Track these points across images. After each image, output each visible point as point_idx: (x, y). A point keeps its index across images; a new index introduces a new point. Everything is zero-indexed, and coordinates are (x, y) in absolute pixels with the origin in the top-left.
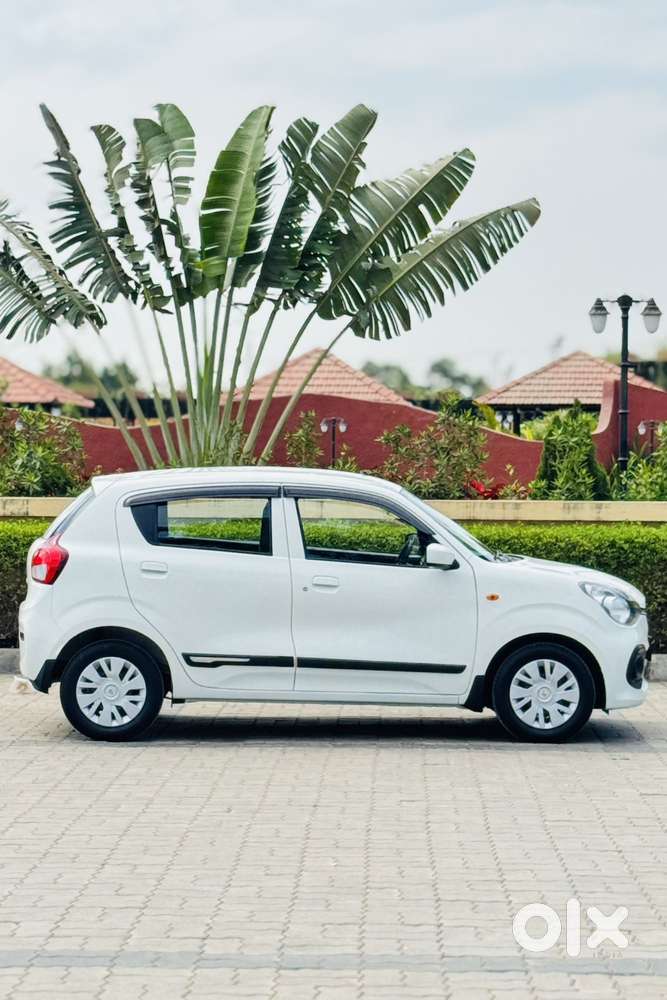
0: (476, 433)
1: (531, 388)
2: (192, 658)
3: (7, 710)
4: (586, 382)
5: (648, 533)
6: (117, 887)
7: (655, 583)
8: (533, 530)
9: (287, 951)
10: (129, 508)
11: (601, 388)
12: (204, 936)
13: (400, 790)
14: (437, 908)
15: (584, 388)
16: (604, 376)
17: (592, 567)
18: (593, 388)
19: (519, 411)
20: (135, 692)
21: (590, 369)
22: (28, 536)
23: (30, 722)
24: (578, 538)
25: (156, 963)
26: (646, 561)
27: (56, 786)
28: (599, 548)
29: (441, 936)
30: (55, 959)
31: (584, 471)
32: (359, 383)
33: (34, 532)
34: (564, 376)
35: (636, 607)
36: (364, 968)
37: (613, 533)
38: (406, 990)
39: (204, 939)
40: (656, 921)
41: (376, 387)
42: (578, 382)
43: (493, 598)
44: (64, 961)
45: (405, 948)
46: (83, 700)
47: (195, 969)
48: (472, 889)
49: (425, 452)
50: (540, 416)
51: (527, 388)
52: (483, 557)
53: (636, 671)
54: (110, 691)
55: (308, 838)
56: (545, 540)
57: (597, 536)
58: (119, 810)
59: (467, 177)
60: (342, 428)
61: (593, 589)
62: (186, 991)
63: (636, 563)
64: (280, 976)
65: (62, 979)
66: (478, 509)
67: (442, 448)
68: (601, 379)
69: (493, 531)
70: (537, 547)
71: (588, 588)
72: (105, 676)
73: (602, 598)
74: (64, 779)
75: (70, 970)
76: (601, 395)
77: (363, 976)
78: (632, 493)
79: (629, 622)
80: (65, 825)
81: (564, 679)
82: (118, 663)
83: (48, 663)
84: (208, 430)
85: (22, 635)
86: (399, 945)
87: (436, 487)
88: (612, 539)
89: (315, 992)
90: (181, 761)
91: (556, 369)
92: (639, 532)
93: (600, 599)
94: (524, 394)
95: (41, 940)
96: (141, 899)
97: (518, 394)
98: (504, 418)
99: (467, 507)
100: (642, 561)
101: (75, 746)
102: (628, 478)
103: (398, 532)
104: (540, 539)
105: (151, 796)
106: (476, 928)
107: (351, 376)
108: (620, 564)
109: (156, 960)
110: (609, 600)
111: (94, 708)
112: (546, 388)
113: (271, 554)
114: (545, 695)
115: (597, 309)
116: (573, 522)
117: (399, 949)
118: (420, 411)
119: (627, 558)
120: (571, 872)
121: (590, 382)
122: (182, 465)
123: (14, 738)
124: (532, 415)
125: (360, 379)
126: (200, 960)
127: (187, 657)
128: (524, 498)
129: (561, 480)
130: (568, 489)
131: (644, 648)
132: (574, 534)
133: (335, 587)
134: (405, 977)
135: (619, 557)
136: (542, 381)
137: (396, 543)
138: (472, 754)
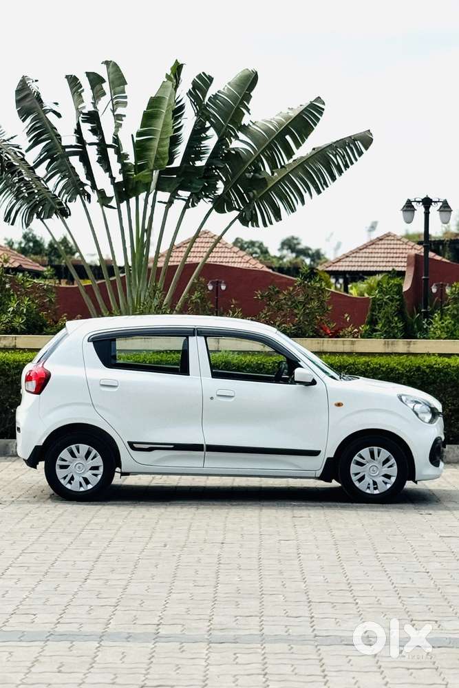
0: (323, 292)
1: (357, 259)
2: (134, 445)
3: (5, 481)
4: (395, 255)
5: (443, 361)
6: (97, 593)
7: (447, 397)
8: (364, 359)
9: (214, 633)
10: (92, 343)
11: (406, 260)
12: (158, 623)
13: (279, 533)
14: (310, 606)
15: (394, 260)
16: (407, 251)
17: (404, 384)
18: (400, 260)
19: (347, 276)
20: (96, 468)
21: (398, 246)
22: (16, 362)
23: (23, 489)
24: (395, 365)
25: (129, 639)
26: (441, 381)
27: (47, 530)
28: (409, 371)
29: (313, 624)
30: (63, 637)
31: (396, 319)
32: (235, 255)
33: (21, 359)
34: (380, 251)
35: (436, 411)
36: (265, 643)
37: (418, 361)
38: (294, 656)
39: (158, 625)
40: (454, 615)
41: (248, 258)
42: (389, 255)
43: (339, 405)
44: (70, 637)
45: (290, 631)
46: (60, 473)
47: (155, 643)
48: (331, 595)
49: (287, 305)
50: (363, 279)
51: (354, 259)
52: (332, 377)
53: (436, 455)
54: (79, 467)
55: (220, 563)
56: (372, 366)
57: (408, 363)
58: (91, 545)
59: (319, 117)
60: (223, 287)
61: (407, 399)
62: (151, 656)
63: (434, 382)
64: (210, 647)
65: (69, 648)
66: (325, 344)
67: (299, 302)
68: (406, 253)
69: (336, 360)
70: (366, 370)
71: (404, 398)
72: (76, 457)
73: (413, 405)
74: (51, 525)
75: (74, 643)
76: (406, 264)
77: (264, 647)
78: (431, 334)
79: (431, 422)
80: (57, 555)
81: (387, 460)
82: (84, 448)
83: (37, 448)
84: (139, 289)
85: (19, 429)
86: (286, 629)
87: (296, 329)
88: (417, 365)
89: (235, 656)
90: (129, 514)
91: (373, 246)
92: (436, 361)
93: (411, 405)
94: (351, 264)
95: (53, 626)
96: (115, 600)
97: (348, 263)
98: (337, 280)
99: (318, 343)
100: (438, 381)
101: (57, 504)
102: (427, 324)
103: (271, 360)
104: (368, 365)
105: (112, 536)
106: (336, 619)
107: (229, 250)
108: (423, 382)
109: (128, 638)
110: (418, 407)
111: (68, 479)
112: (366, 260)
113: (189, 375)
114: (373, 470)
115: (407, 207)
116: (392, 354)
117: (286, 632)
118: (278, 276)
119: (428, 378)
120: (397, 585)
121: (398, 255)
122: (121, 314)
123: (13, 499)
124: (356, 278)
125: (236, 253)
126: (157, 637)
127: (131, 444)
128: (357, 337)
129: (380, 325)
130: (386, 331)
131: (441, 439)
132: (393, 362)
133: (233, 397)
134: (292, 648)
135: (422, 378)
136: (364, 255)
137: (270, 367)
138: (325, 511)
